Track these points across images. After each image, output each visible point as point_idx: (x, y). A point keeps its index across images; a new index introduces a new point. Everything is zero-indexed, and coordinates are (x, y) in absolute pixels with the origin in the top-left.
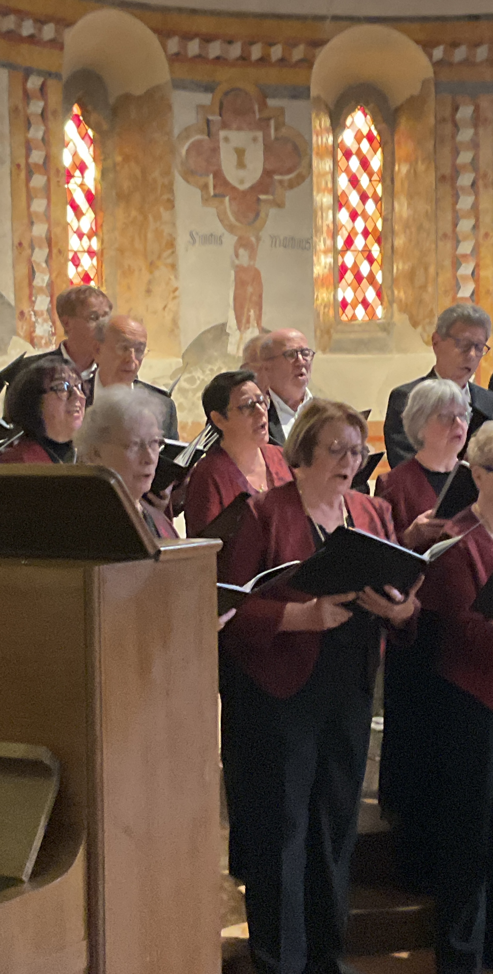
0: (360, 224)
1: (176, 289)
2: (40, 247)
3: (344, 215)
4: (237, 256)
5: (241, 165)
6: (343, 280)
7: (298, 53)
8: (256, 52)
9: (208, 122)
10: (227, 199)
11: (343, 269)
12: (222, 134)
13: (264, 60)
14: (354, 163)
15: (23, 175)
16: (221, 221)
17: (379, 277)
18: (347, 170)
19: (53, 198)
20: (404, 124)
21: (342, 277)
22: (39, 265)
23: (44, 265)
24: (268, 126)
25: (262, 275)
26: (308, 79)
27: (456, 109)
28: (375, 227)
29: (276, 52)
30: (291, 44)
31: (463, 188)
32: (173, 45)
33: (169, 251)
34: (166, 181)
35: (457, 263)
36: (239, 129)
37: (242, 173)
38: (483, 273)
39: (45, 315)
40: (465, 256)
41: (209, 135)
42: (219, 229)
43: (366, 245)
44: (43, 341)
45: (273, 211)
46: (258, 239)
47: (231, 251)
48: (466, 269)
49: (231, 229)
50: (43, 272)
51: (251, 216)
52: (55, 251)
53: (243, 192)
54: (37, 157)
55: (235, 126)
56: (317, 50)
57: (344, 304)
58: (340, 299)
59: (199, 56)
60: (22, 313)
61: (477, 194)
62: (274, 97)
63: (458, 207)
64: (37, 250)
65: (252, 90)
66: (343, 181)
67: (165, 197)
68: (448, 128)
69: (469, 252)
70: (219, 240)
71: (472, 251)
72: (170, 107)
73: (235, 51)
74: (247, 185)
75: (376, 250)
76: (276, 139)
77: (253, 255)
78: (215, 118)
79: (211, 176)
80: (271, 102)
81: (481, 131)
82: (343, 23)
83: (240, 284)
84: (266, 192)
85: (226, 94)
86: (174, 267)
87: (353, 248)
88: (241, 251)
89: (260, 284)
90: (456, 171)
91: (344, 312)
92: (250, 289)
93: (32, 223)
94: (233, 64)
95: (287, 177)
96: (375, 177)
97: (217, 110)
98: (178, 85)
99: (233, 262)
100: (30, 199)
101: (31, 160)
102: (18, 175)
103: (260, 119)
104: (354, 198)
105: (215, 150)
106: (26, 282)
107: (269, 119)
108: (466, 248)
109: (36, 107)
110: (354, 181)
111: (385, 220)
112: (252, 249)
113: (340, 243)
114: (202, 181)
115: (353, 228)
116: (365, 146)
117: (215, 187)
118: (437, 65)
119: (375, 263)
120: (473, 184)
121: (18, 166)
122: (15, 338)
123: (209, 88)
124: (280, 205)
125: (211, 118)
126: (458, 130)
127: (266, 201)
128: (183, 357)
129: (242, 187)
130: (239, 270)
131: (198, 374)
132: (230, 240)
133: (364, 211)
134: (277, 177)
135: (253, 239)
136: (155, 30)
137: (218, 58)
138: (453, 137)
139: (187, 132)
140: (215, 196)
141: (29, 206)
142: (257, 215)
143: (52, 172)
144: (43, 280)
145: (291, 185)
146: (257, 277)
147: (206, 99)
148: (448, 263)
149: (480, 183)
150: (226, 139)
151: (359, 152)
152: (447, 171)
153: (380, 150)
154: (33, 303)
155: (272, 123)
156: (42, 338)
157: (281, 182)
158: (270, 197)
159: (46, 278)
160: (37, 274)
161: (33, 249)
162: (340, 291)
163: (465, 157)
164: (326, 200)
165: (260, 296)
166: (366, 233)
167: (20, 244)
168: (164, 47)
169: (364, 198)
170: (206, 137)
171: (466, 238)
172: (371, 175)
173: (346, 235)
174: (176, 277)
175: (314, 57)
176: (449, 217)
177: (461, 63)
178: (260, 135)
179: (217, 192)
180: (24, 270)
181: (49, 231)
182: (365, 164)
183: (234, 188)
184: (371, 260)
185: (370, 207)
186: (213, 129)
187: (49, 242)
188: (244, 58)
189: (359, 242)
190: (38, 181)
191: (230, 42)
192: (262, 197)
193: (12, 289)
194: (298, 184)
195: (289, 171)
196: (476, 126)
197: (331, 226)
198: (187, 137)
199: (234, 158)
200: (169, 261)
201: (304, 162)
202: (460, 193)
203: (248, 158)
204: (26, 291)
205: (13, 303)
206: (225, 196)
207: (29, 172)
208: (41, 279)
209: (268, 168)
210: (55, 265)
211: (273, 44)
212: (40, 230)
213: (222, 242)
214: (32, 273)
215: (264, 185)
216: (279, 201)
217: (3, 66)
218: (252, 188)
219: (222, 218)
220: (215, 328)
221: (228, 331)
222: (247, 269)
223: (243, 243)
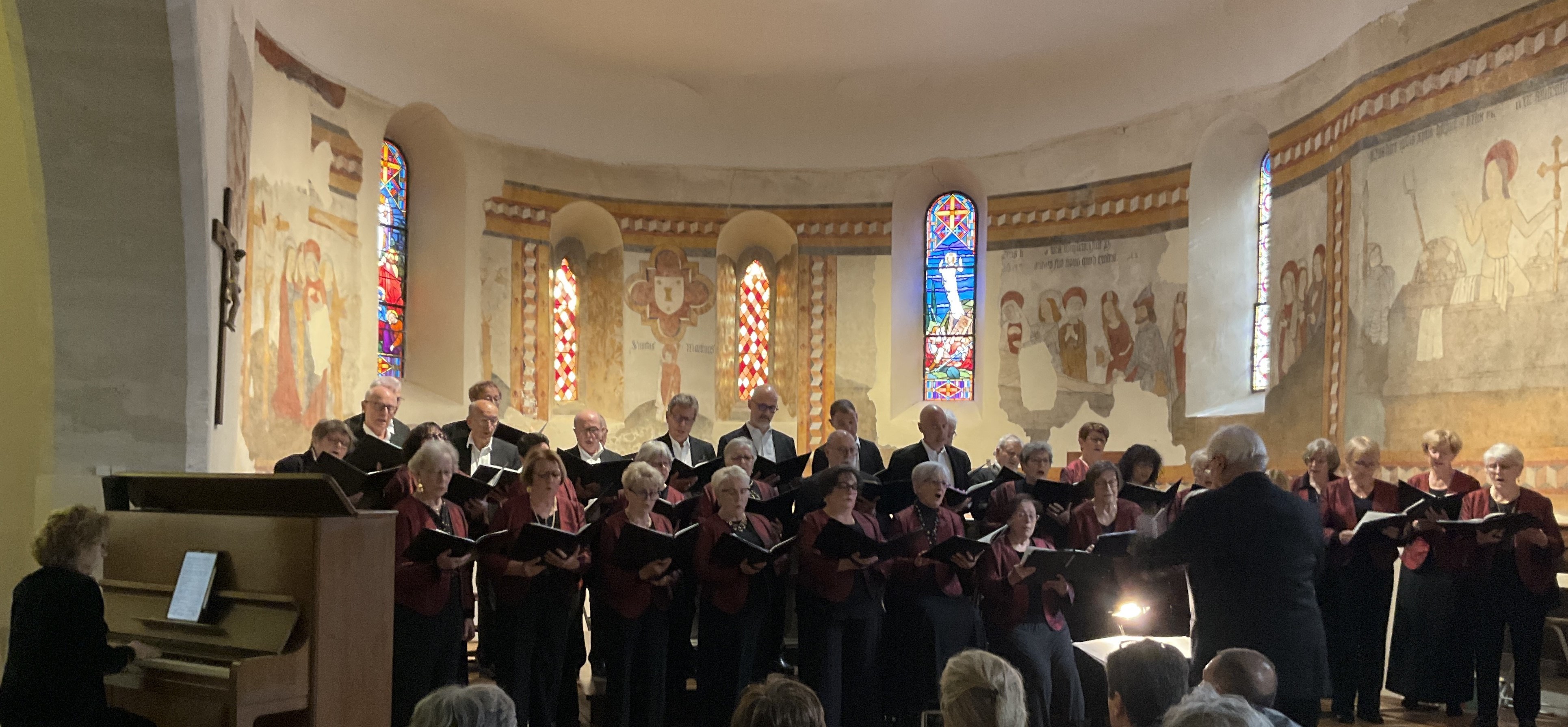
0: (754, 337)
1: (622, 378)
2: (530, 351)
3: (743, 331)
4: (664, 356)
5: (668, 298)
6: (742, 373)
7: (708, 228)
8: (681, 227)
9: (647, 272)
10: (658, 320)
11: (743, 366)
12: (656, 279)
13: (685, 232)
14: (752, 297)
15: (519, 305)
16: (654, 334)
17: (766, 371)
18: (747, 302)
19: (539, 319)
20: (783, 273)
21: (741, 370)
22: (527, 362)
23: (532, 362)
24: (688, 273)
25: (681, 369)
26: (715, 244)
27: (812, 264)
28: (764, 339)
29: (694, 227)
30: (703, 223)
31: (816, 315)
32: (625, 223)
33: (618, 354)
34: (618, 308)
35: (811, 363)
36: (667, 276)
37: (669, 304)
38: (828, 370)
39: (532, 394)
40: (816, 359)
41: (648, 279)
42: (652, 339)
43: (758, 350)
44: (529, 411)
45: (689, 328)
46: (679, 346)
47: (660, 354)
48: (817, 368)
49: (660, 339)
50: (531, 366)
51: (675, 331)
52: (539, 353)
53: (671, 316)
54: (530, 294)
55: (665, 273)
56: (721, 226)
57: (742, 389)
58: (740, 385)
59: (642, 230)
60: (515, 393)
61: (825, 319)
62: (692, 256)
63: (812, 327)
64: (527, 352)
65: (677, 251)
66: (744, 308)
67: (618, 319)
68: (807, 277)
69: (819, 356)
70: (652, 347)
71: (821, 357)
72: (622, 262)
73: (667, 226)
74: (672, 312)
75: (764, 354)
76: (693, 282)
77: (674, 357)
78: (652, 269)
79: (648, 306)
80: (689, 259)
81: (828, 278)
82: (738, 210)
83: (666, 375)
84: (685, 316)
85: (660, 254)
86: (621, 363)
87: (749, 352)
88: (667, 354)
89: (679, 375)
90: (812, 304)
91: (742, 393)
92: (672, 378)
93: (524, 335)
94: (665, 234)
95: (698, 307)
96: (765, 306)
97: (654, 265)
98: (627, 248)
99: (661, 360)
100: (523, 320)
101: (526, 296)
102: (516, 305)
103: (682, 270)
104: (751, 320)
105: (651, 289)
106: (519, 373)
107: (688, 269)
108: (817, 354)
109: (531, 262)
110: (751, 309)
111: (770, 334)
112: (674, 353)
113: (741, 348)
114: (641, 309)
115: (750, 339)
116: (759, 287)
117: (650, 313)
118: (801, 236)
119: (764, 362)
120: (823, 313)
121: (517, 299)
122: (510, 408)
123: (648, 250)
124: (694, 325)
125: (649, 269)
126: (813, 277)
127: (684, 322)
128: (625, 422)
129: (669, 313)
130: (665, 366)
131: (635, 433)
132: (659, 347)
133: (757, 328)
134: (692, 307)
135: (675, 346)
136: (614, 214)
137: (655, 231)
138: (810, 283)
139: (632, 278)
140: (651, 318)
141: (523, 325)
142: (679, 331)
143: (540, 303)
144: (531, 371)
145: (702, 312)
146: (677, 370)
147: (646, 256)
148: (805, 363)
149: (827, 311)
150: (659, 282)
151: (755, 290)
152: (805, 303)
153: (768, 289)
154: (523, 386)
155: (690, 272)
156: (528, 408)
157: (695, 310)
158: (688, 319)
159: (533, 370)
160: (527, 368)
161: (524, 351)
162: (740, 380)
163: (817, 295)
164: (731, 320)
165: (679, 383)
166: (758, 342)
167: (516, 349)
168: (619, 224)
169: (757, 319)
170: (646, 281)
171: (817, 347)
172: (762, 304)
173: (745, 343)
174: (623, 370)
175: (719, 230)
176: (806, 333)
177: (814, 236)
178: (681, 279)
179: (652, 316)
180: (517, 364)
181: (536, 340)
182: (758, 297)
183: (663, 313)
184: (761, 360)
185: (761, 325)
186: (650, 275)
187: (536, 347)
188: (673, 231)
189: (753, 348)
190: (530, 309)
191: (663, 221)
192: (682, 319)
193: (509, 377)
194: (706, 311)
195: (701, 303)
196: (825, 276)
197: (733, 338)
198: (633, 281)
199: (664, 294)
200: (619, 359)
201: (711, 297)
202: (814, 318)
203: (673, 294)
204: (519, 378)
205: (509, 385)
206: (657, 318)
207: (524, 303)
208: (530, 371)
209: (687, 300)
210: (539, 362)
211: (691, 222)
212: (530, 340)
213: (654, 348)
214: (523, 367)
215: (684, 311)
216: (694, 322)
217: (509, 237)
218: (676, 314)
219: (655, 332)
220: (648, 403)
221: (656, 405)
222: (670, 366)
223: (668, 348)
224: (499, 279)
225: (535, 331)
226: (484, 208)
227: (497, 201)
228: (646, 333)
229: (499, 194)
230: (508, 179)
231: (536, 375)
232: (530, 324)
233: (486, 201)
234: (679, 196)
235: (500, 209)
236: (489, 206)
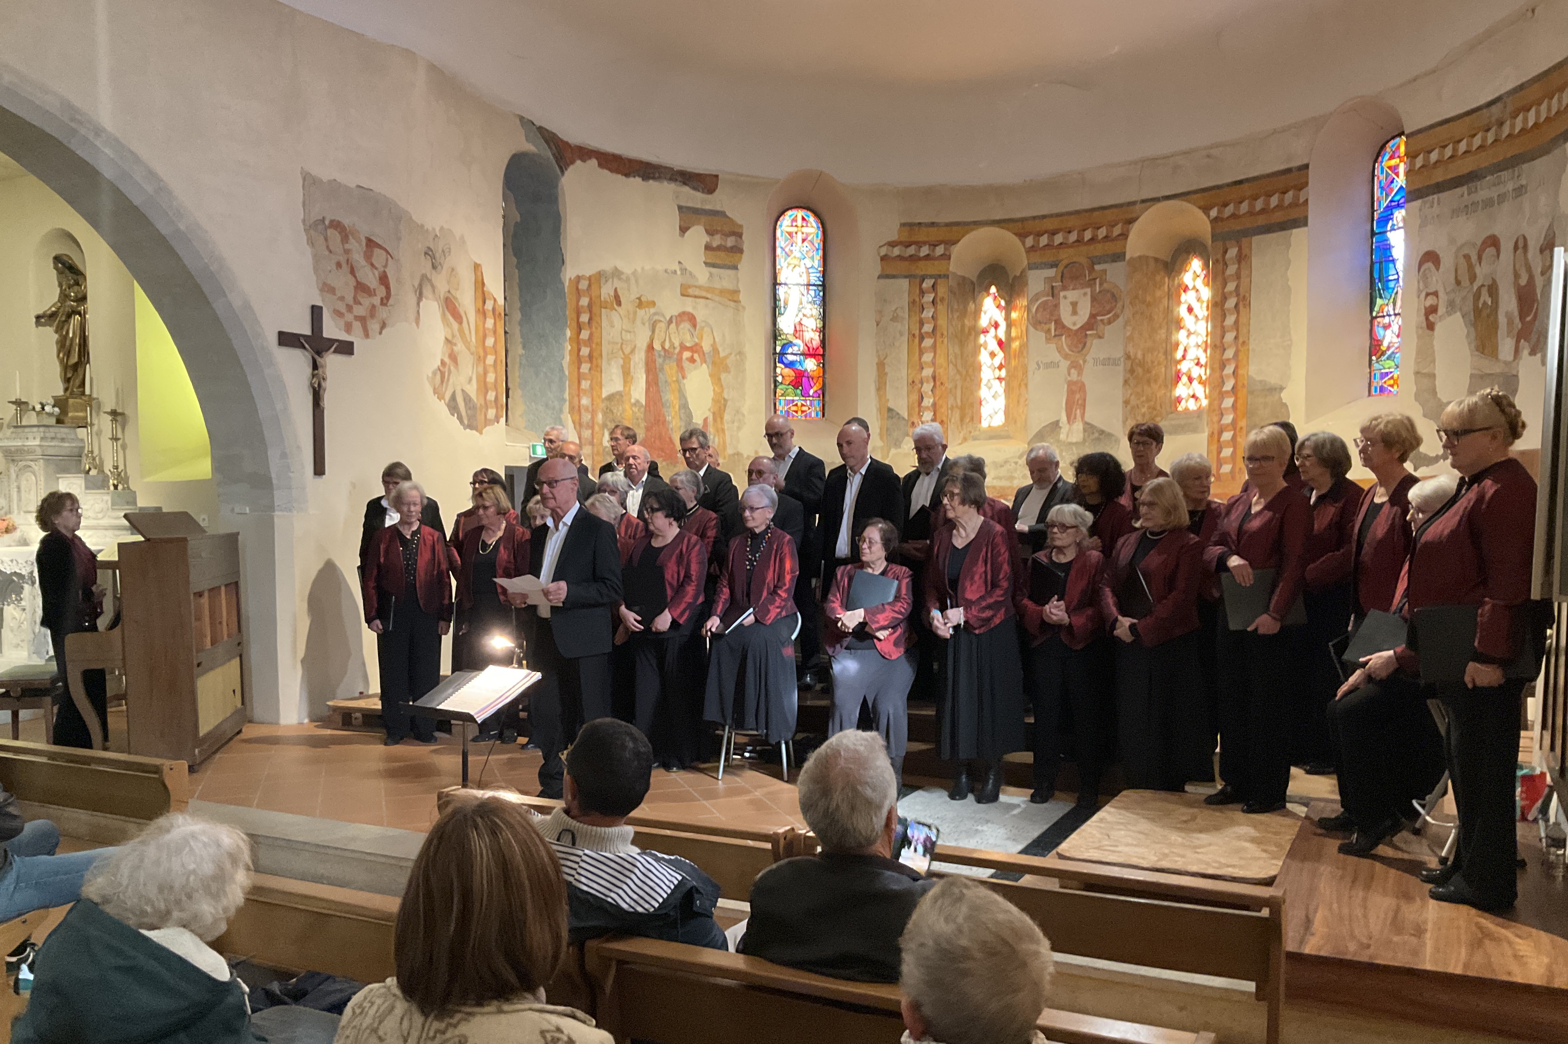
1: (1026, 400)
2: (927, 382)
4: (1069, 375)
5: (1075, 313)
7: (1117, 231)
8: (1087, 235)
9: (1052, 288)
12: (1062, 294)
13: (1093, 240)
15: (917, 340)
16: (1059, 352)
19: (938, 351)
22: (926, 393)
23: (930, 392)
24: (1095, 283)
25: (1087, 386)
26: (1125, 246)
27: (1226, 251)
29: (1102, 233)
30: (1112, 225)
31: (1229, 310)
32: (1029, 241)
33: (1025, 376)
34: (1025, 331)
35: (1223, 366)
36: (1073, 289)
37: (1075, 318)
38: (1240, 372)
40: (1228, 360)
41: (1052, 296)
42: (1057, 357)
45: (1096, 341)
46: (1085, 362)
47: (1066, 372)
48: (1229, 370)
49: (1066, 357)
50: (929, 397)
51: (1080, 346)
52: (938, 383)
53: (1077, 331)
54: (927, 327)
55: (1071, 288)
56: (1131, 226)
59: (1047, 245)
61: (1238, 313)
62: (1100, 263)
63: (1225, 323)
64: (925, 385)
65: (1084, 261)
68: (1220, 266)
69: (1231, 356)
70: (1056, 365)
71: (1233, 357)
72: (1026, 282)
73: (1073, 237)
74: (1078, 326)
76: (1100, 292)
77: (1080, 374)
78: (1058, 284)
79: (1053, 324)
80: (1097, 267)
81: (1243, 264)
82: (1151, 203)
83: (1071, 393)
84: (1092, 329)
85: (1066, 267)
86: (1025, 385)
88: (1073, 371)
89: (1085, 393)
92: (1078, 396)
93: (923, 368)
94: (1071, 246)
95: (1107, 317)
97: (1059, 279)
98: (1032, 266)
100: (921, 353)
101: (923, 331)
102: (914, 341)
103: (1090, 280)
105: (1057, 306)
106: (916, 406)
107: (1095, 279)
108: (1229, 354)
109: (929, 298)
112: (1080, 369)
114: (1046, 327)
117: (1055, 330)
118: (1214, 221)
120: (1236, 306)
121: (914, 335)
123: (1053, 265)
124: (1101, 337)
125: (1054, 285)
126: (1227, 267)
127: (1091, 336)
129: (1075, 328)
130: (1070, 384)
132: (1065, 364)
134: (1100, 318)
135: (1081, 362)
136: (1016, 233)
137: (1061, 244)
138: (1223, 273)
139: (1038, 294)
140: (1055, 336)
141: (920, 359)
142: (1085, 344)
143: (938, 336)
145: (1110, 322)
146: (1083, 388)
147: (1051, 272)
148: (1217, 366)
149: (1241, 304)
150: (1065, 297)
152: (1218, 297)
153: (1208, 286)
154: (921, 416)
155: (1098, 281)
157: (1103, 321)
158: (1095, 332)
159: (931, 400)
160: (925, 399)
161: (922, 384)
163: (1231, 286)
165: (1086, 400)
167: (913, 382)
168: (1023, 243)
170: (1050, 298)
171: (1230, 346)
174: (1027, 392)
175: (1128, 231)
176: (1219, 331)
178: (1088, 290)
179: (1057, 333)
180: (915, 397)
181: (934, 372)
183: (1069, 329)
186: (1056, 292)
187: (934, 378)
188: (1079, 241)
190: (928, 342)
191: (1069, 232)
192: (1088, 333)
193: (907, 410)
194: (1115, 320)
195: (1109, 313)
196: (1239, 263)
198: (1038, 299)
199: (1070, 308)
201: (1119, 305)
202: (1227, 313)
203: (1079, 307)
204: (917, 409)
205: (908, 418)
206: (1062, 335)
207: (922, 338)
208: (928, 402)
209: (1094, 312)
210: (938, 392)
211: (1098, 228)
212: (928, 372)
213: (1058, 366)
214: (922, 398)
215: (1090, 325)
216: (1101, 334)
217: (906, 277)
218: (1082, 327)
219: (1060, 350)
220: (1052, 423)
221: (1061, 425)
222: (1076, 383)
223: (1074, 365)
224: (895, 319)
225: (933, 364)
226: (879, 254)
227: (892, 244)
228: (1051, 352)
229: (894, 236)
230: (903, 221)
231: (934, 405)
232: (927, 357)
233: (880, 247)
234: (1084, 202)
235: (896, 251)
236: (883, 251)
